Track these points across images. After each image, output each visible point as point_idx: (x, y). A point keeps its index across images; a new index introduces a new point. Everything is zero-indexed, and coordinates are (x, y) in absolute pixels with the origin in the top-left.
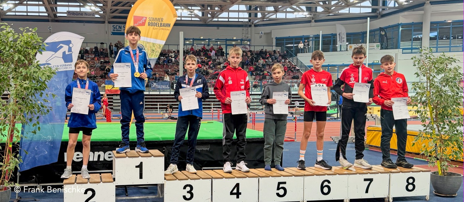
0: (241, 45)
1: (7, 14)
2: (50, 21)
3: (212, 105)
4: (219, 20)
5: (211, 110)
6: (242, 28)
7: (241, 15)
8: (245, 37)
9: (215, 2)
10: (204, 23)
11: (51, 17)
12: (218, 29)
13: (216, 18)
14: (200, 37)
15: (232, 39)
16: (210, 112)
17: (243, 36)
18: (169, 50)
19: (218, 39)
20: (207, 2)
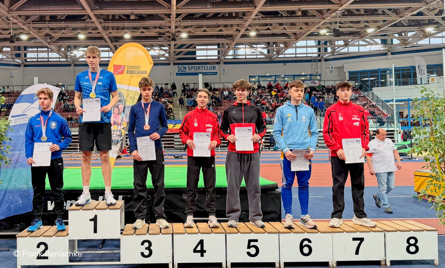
0: (311, 80)
1: (79, 60)
4: (286, 56)
6: (310, 63)
7: (310, 50)
8: (315, 72)
9: (279, 39)
10: (269, 61)
13: (282, 54)
15: (300, 74)
17: (312, 71)
19: (285, 75)
20: (270, 39)
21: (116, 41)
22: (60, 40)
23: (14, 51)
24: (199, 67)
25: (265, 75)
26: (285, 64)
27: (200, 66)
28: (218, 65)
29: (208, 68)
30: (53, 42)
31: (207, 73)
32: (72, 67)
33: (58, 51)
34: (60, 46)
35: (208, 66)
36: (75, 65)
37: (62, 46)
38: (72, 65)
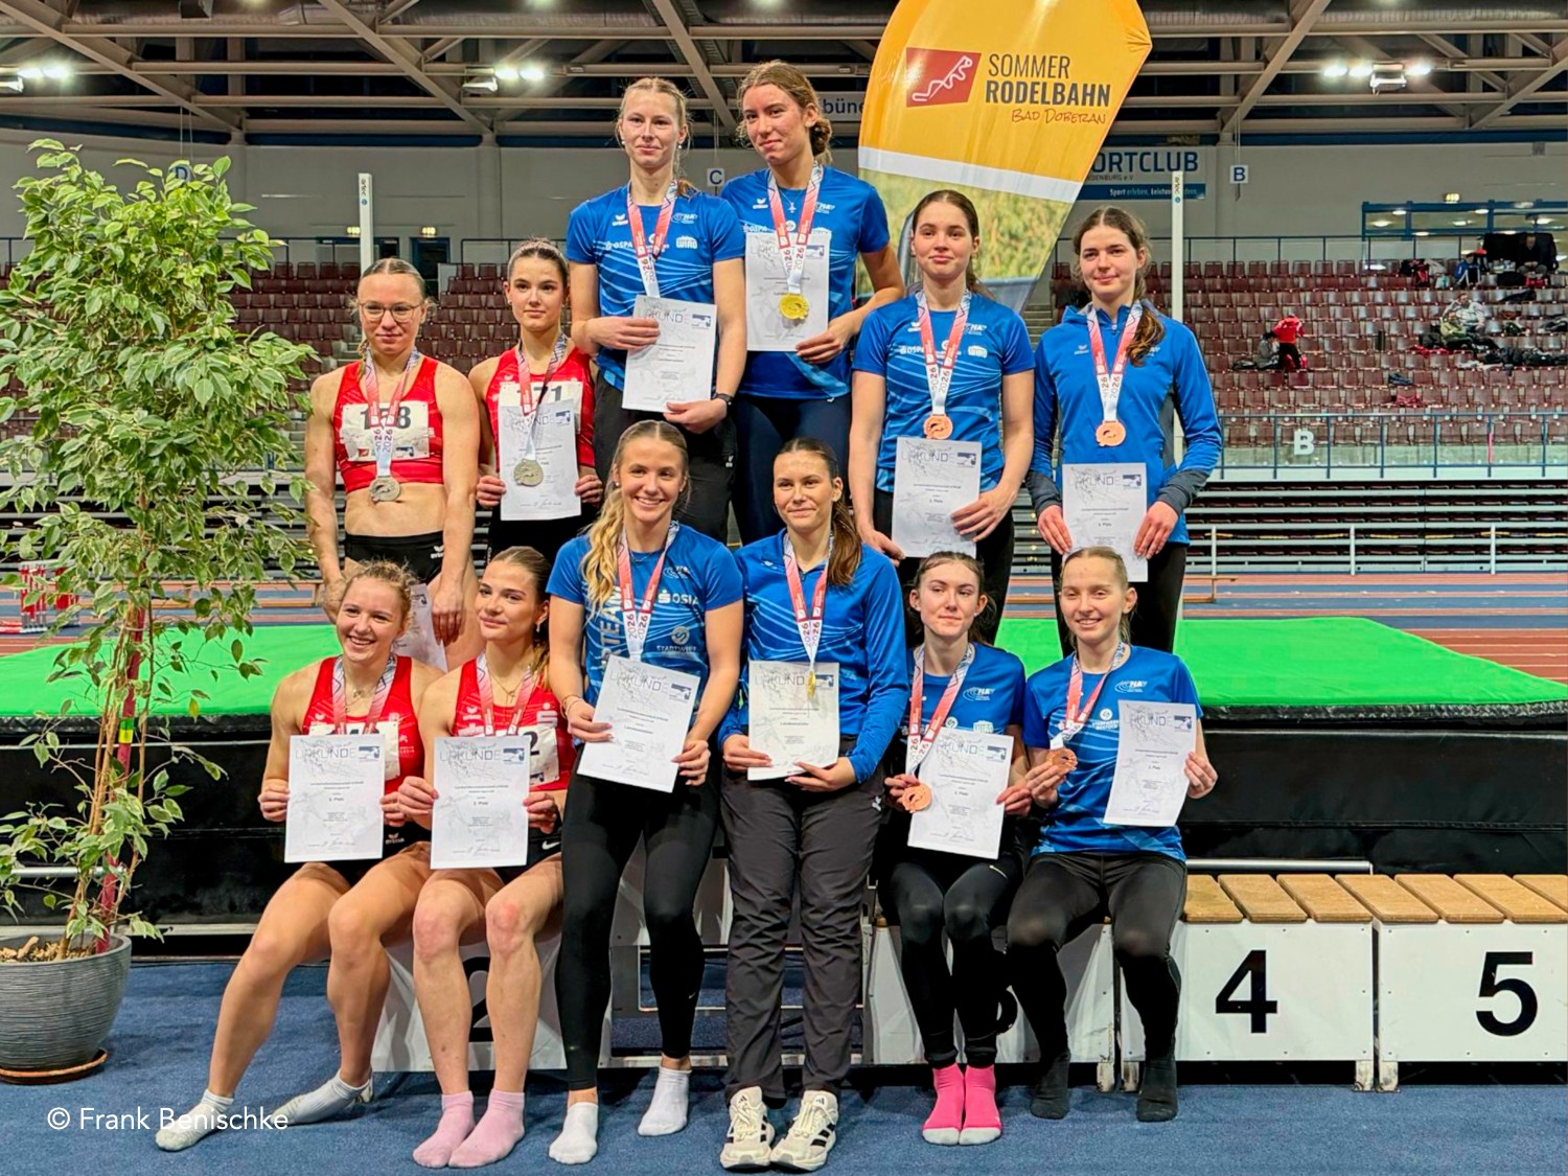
2: (717, 143)
3: (1493, 533)
5: (1488, 562)
9: (1516, 18)
11: (721, 124)
12: (1539, 151)
14: (1445, 196)
16: (1481, 572)
18: (1279, 265)
19: (1539, 204)
20: (1475, 19)
21: (710, 21)
22: (427, 13)
23: (197, 59)
24: (1116, 159)
25: (1436, 201)
26: (1537, 144)
27: (1122, 150)
28: (1211, 149)
29: (1162, 163)
30: (396, 21)
31: (1155, 187)
32: (487, 149)
33: (419, 66)
34: (428, 43)
35: (1162, 150)
36: (503, 141)
37: (439, 39)
38: (488, 136)
